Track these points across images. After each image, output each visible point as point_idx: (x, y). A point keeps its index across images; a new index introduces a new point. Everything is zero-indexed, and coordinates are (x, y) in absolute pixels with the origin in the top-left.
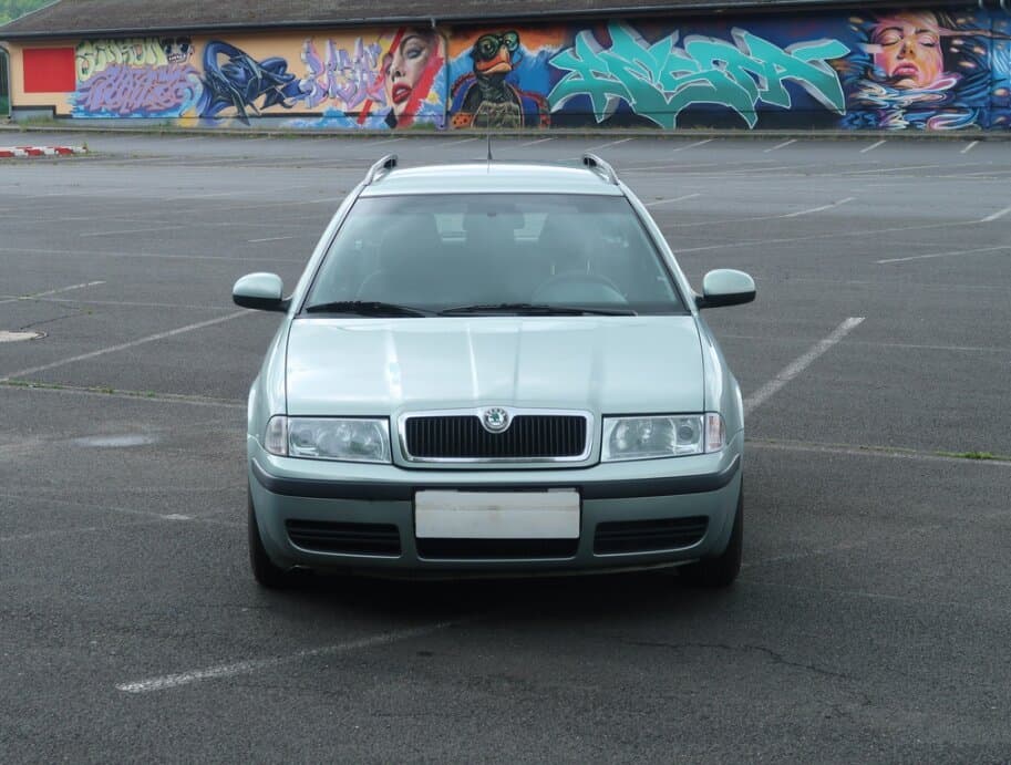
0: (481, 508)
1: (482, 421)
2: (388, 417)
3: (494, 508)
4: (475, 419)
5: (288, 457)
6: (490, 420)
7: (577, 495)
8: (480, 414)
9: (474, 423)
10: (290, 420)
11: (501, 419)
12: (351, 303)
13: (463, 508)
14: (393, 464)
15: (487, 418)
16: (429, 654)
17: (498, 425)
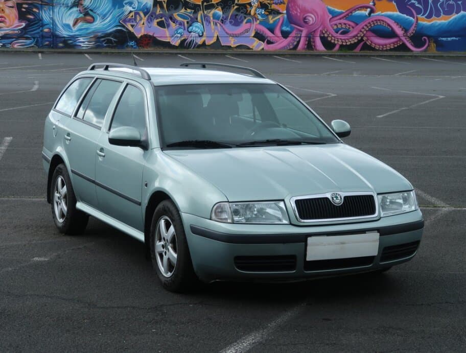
0: (337, 244)
1: (331, 199)
2: (283, 200)
3: (343, 243)
4: (327, 199)
5: (234, 223)
6: (335, 199)
7: (379, 234)
8: (329, 196)
9: (327, 200)
10: (230, 204)
11: (339, 198)
12: (192, 141)
13: (329, 244)
14: (291, 224)
15: (333, 198)
16: (329, 320)
17: (338, 202)
